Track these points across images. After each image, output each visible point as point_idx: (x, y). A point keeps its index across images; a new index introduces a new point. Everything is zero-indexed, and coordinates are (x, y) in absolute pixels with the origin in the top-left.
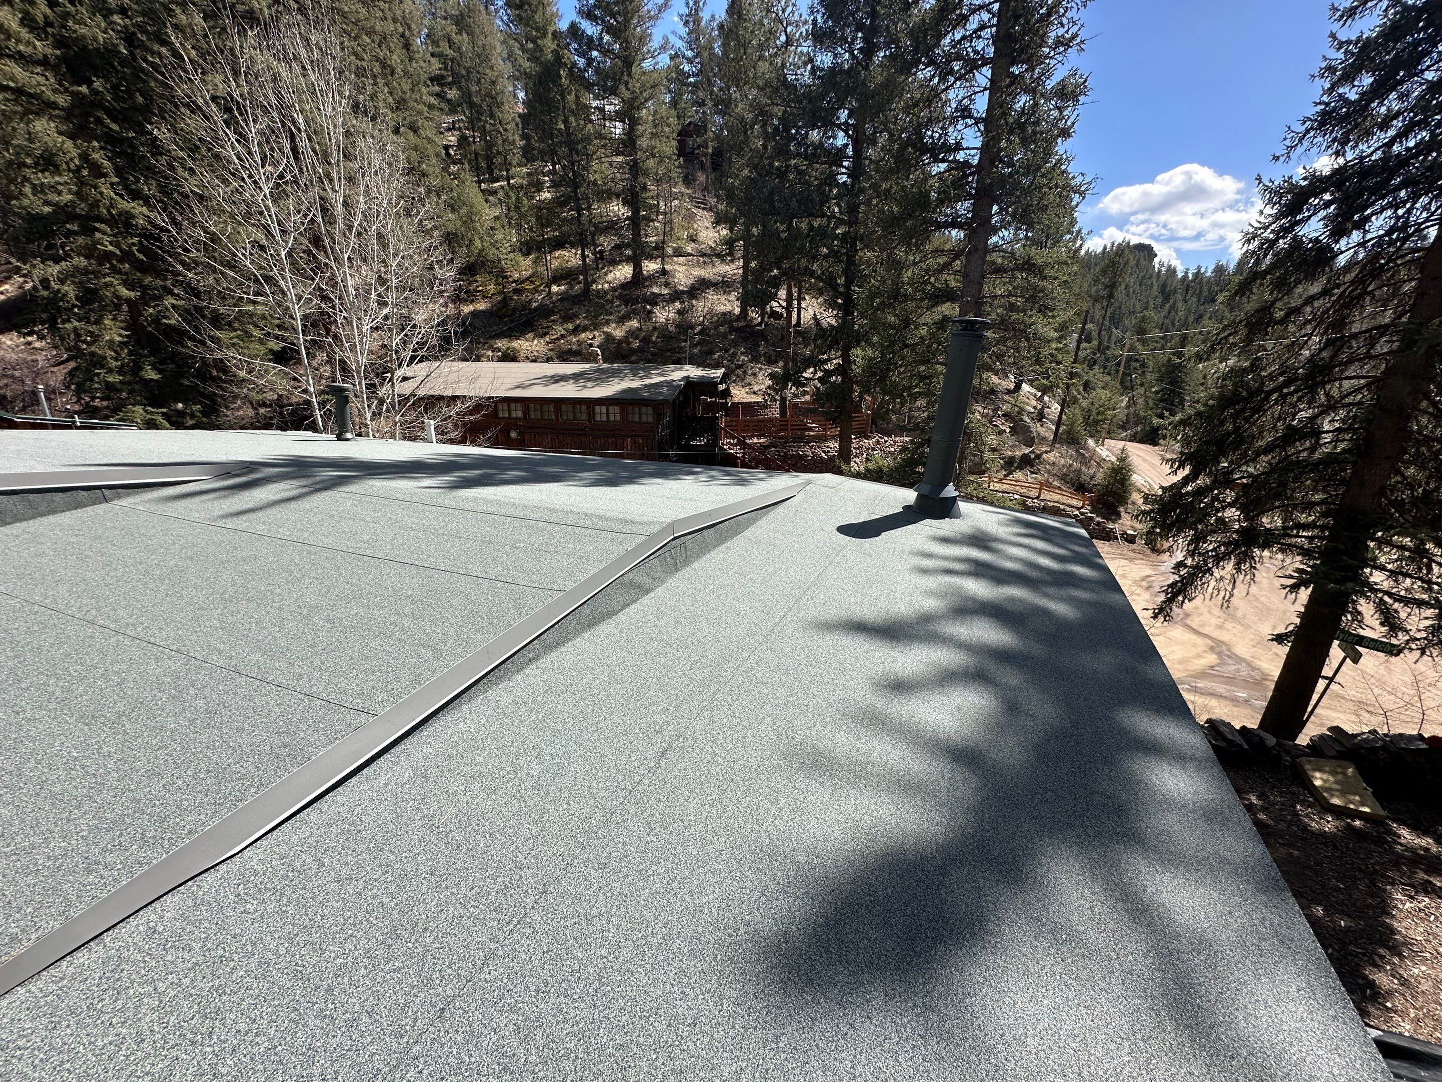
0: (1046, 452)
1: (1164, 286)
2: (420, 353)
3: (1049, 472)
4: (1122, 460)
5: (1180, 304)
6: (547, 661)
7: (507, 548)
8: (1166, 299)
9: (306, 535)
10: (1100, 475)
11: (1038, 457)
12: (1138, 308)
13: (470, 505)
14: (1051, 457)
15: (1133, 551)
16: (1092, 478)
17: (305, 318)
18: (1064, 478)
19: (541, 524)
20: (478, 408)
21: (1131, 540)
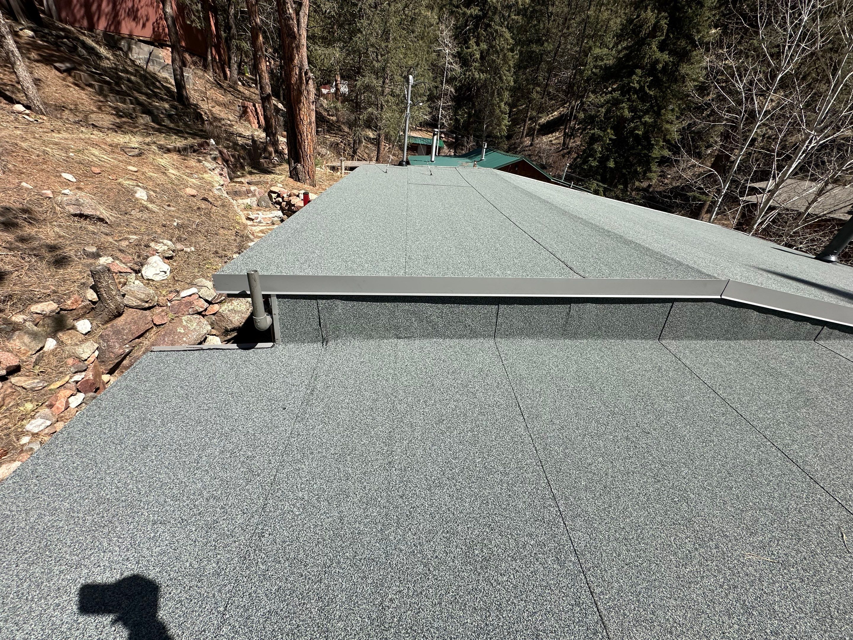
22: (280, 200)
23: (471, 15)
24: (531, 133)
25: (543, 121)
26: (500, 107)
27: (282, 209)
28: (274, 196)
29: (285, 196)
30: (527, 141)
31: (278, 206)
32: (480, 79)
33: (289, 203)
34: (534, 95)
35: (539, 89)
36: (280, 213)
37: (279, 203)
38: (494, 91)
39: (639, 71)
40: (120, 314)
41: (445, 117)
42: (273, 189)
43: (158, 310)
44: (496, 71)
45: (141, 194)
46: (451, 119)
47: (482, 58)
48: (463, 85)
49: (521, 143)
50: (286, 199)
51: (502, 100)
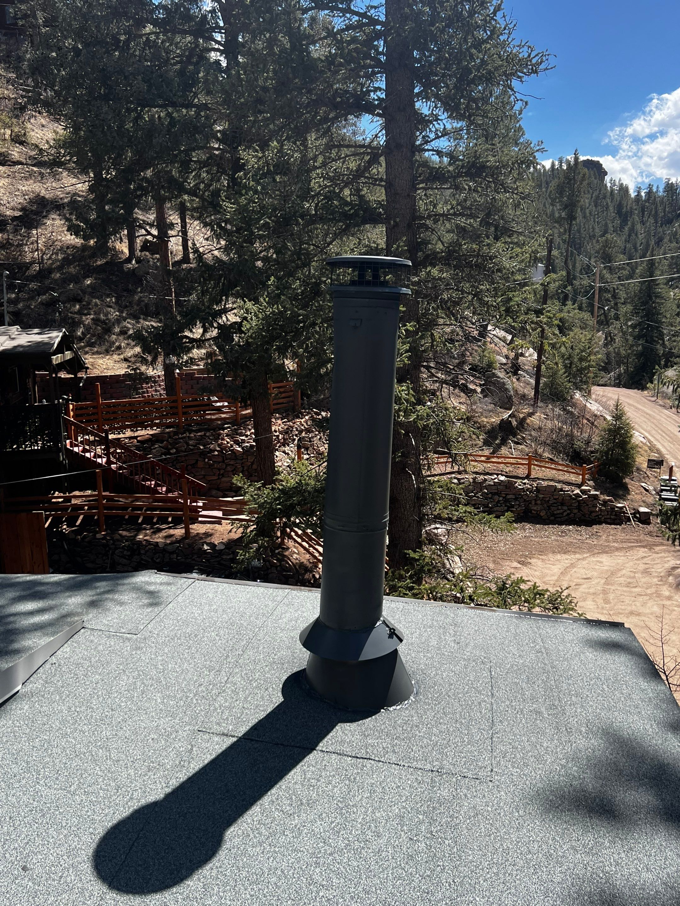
0: (531, 415)
1: (619, 207)
3: (535, 440)
4: (618, 417)
5: (638, 227)
8: (624, 221)
10: (596, 439)
11: (522, 422)
12: (598, 232)
14: (535, 420)
15: (650, 534)
16: (588, 442)
18: (555, 447)
21: (644, 519)
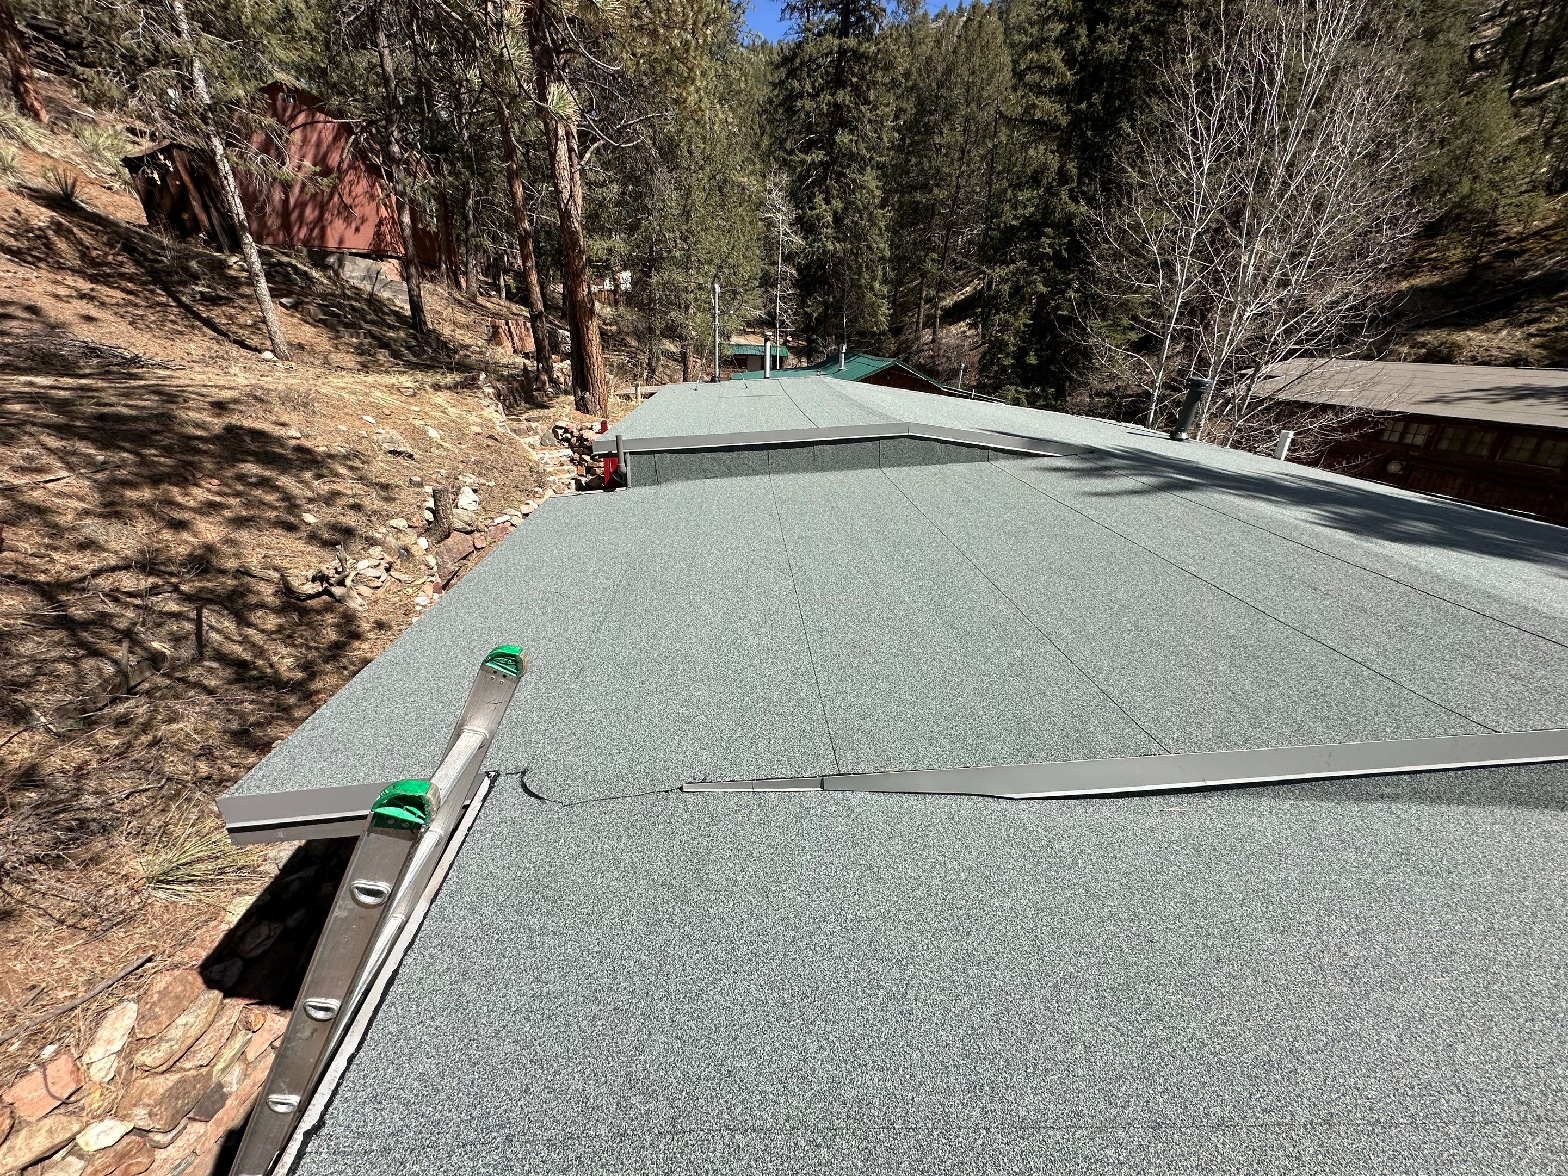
2: (1307, 346)
6: (1411, 811)
7: (1391, 628)
9: (1131, 531)
13: (1343, 553)
17: (1185, 304)
19: (1463, 612)
20: (1360, 422)
22: (569, 436)
23: (813, 162)
24: (930, 323)
25: (948, 302)
26: (872, 289)
27: (571, 446)
28: (560, 432)
29: (575, 430)
30: (927, 336)
31: (566, 444)
32: (835, 251)
33: (580, 438)
34: (929, 265)
35: (935, 256)
36: (569, 452)
37: (568, 440)
38: (861, 265)
39: (1048, 230)
40: (448, 536)
41: (786, 312)
42: (559, 424)
43: (477, 535)
44: (858, 236)
45: (433, 433)
46: (794, 314)
47: (838, 220)
48: (812, 261)
49: (918, 339)
50: (576, 433)
51: (874, 278)
